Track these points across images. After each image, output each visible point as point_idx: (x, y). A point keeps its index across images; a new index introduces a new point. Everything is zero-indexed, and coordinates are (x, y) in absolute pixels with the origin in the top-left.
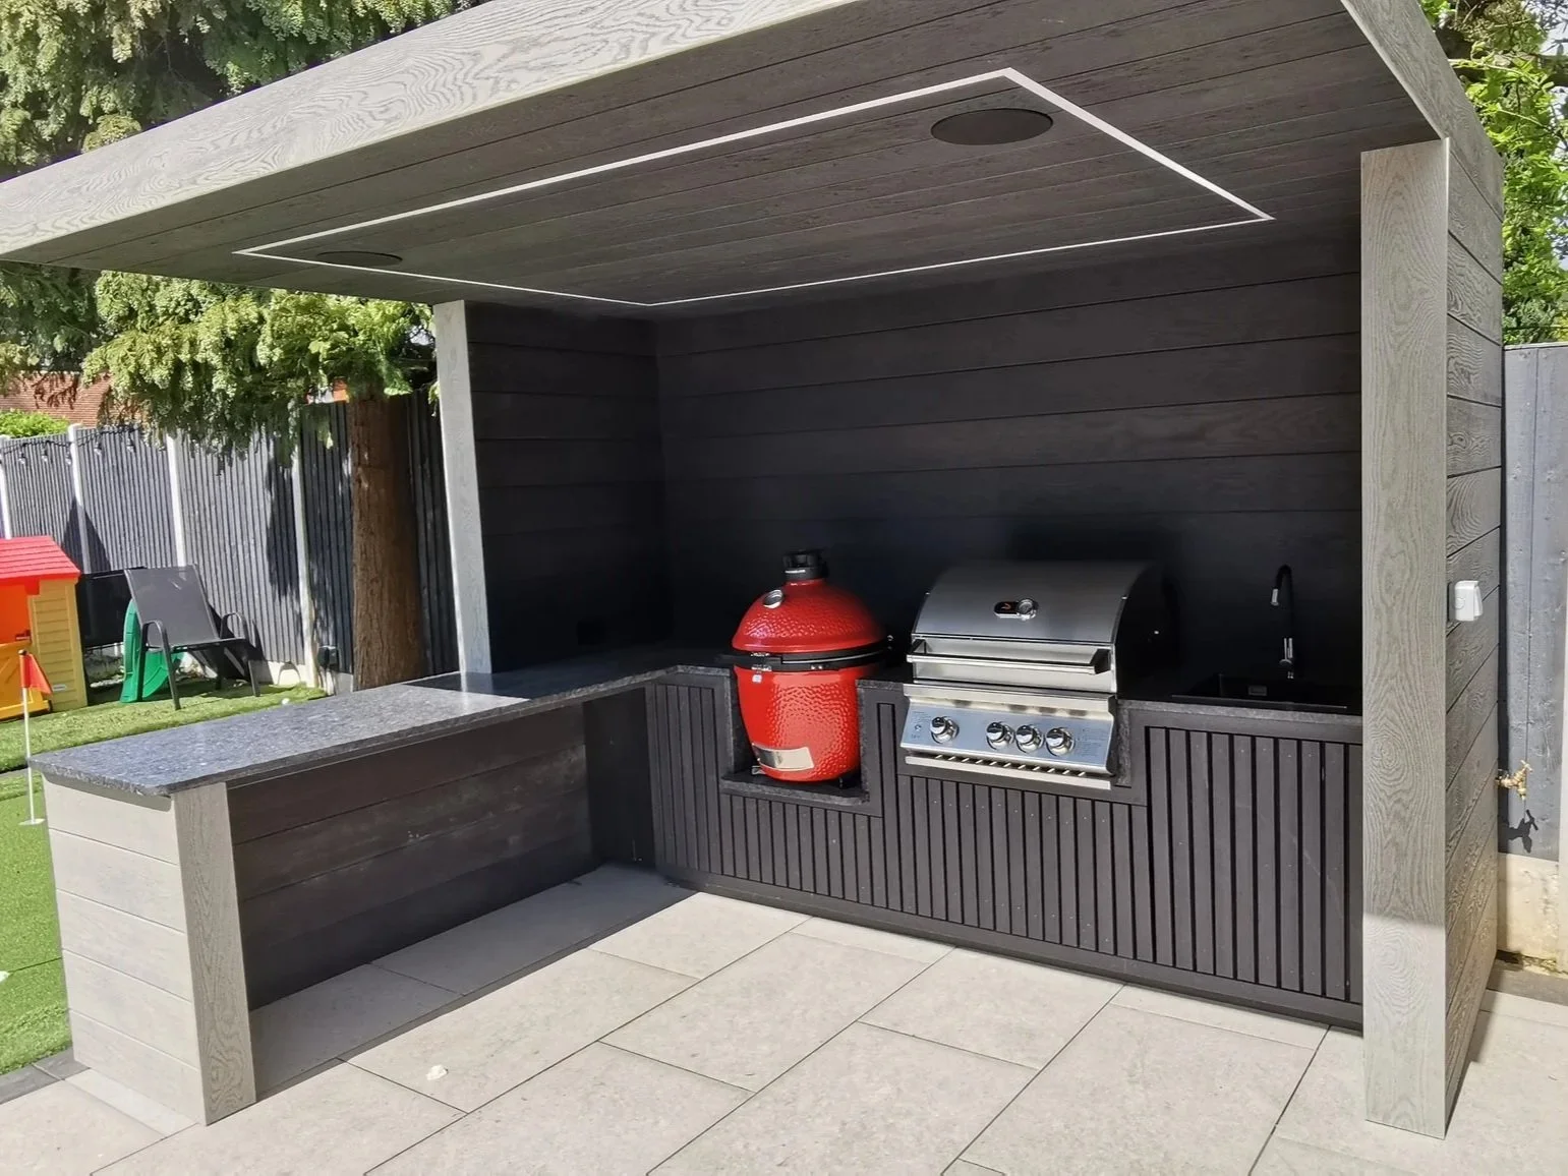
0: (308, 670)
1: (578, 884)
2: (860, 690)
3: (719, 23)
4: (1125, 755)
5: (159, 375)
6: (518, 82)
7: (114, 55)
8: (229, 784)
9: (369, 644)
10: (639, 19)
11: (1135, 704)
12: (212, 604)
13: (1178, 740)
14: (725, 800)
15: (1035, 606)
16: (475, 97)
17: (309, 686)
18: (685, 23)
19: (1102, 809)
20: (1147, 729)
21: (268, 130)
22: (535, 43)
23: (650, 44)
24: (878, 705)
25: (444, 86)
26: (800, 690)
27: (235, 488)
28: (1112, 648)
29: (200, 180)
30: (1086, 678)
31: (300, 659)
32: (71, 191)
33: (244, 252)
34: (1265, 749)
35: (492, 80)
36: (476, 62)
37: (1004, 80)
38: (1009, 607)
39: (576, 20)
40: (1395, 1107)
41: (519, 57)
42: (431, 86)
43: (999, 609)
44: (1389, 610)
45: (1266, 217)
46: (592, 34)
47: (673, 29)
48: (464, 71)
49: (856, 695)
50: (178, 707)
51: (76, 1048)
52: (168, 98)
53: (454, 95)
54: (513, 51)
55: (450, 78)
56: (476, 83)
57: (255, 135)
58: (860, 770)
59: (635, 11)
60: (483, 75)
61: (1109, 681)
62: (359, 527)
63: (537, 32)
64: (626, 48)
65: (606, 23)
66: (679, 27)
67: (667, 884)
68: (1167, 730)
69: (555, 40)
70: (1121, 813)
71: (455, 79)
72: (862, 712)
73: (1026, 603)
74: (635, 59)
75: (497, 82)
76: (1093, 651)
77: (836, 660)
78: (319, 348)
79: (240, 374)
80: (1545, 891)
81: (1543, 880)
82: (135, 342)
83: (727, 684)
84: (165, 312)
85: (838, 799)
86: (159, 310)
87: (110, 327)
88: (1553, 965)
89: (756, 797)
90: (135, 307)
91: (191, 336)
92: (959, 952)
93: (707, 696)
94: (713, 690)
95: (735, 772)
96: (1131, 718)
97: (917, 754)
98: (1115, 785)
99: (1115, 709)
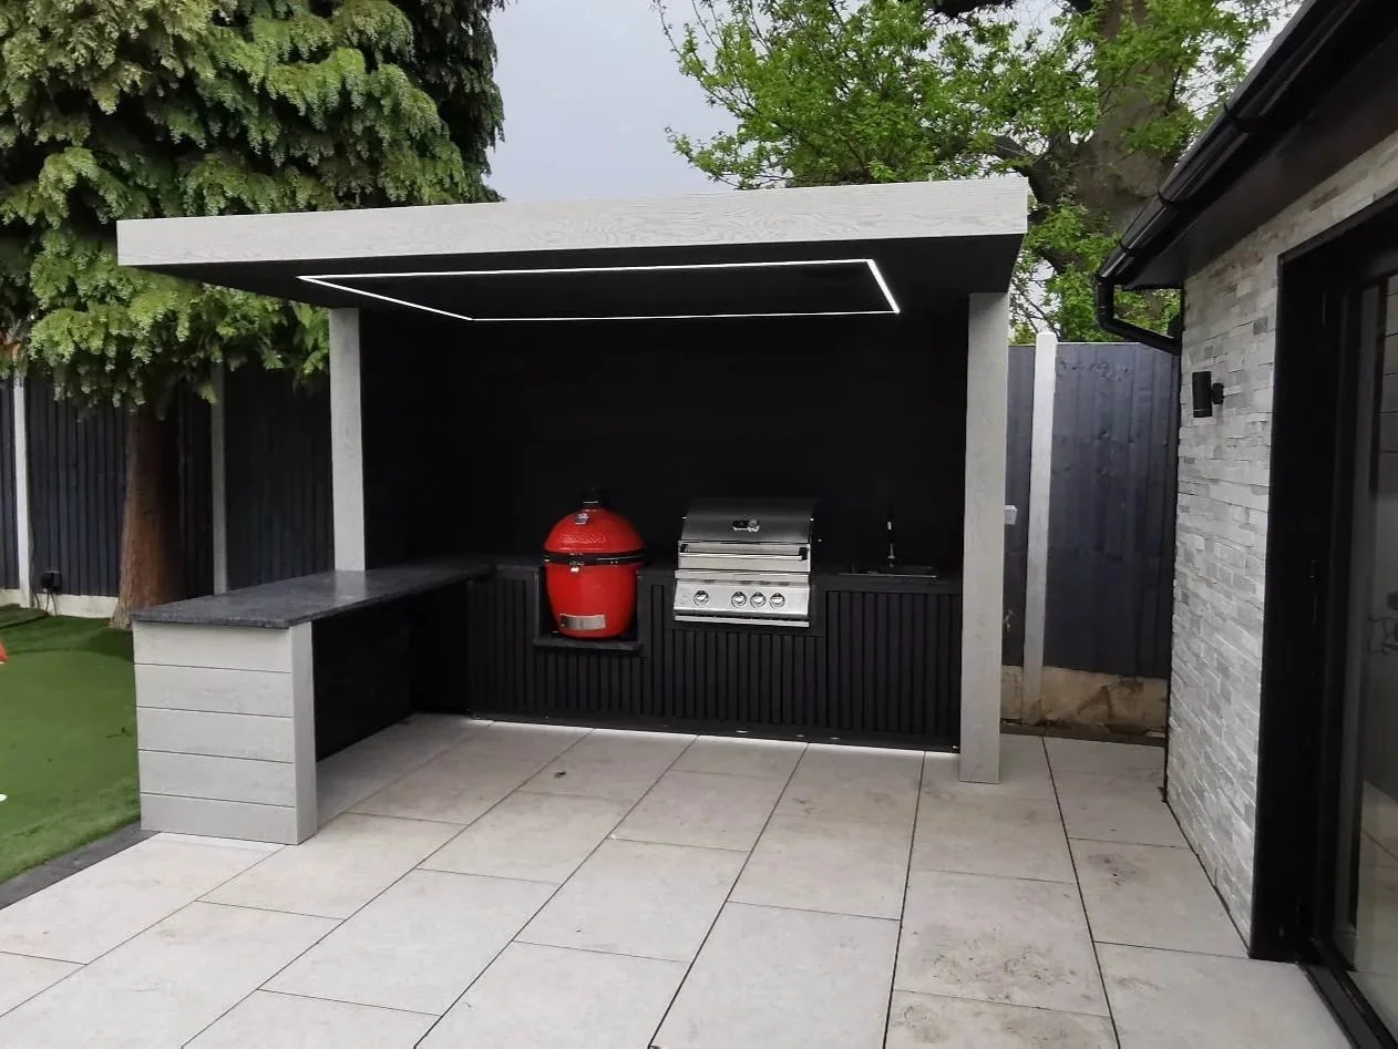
0: (23, 592)
2: (640, 577)
5: (94, 344)
8: (312, 623)
14: (530, 655)
15: (759, 523)
17: (23, 607)
19: (799, 641)
20: (827, 592)
24: (652, 586)
28: (809, 546)
30: (794, 563)
31: (11, 581)
33: (304, 277)
40: (975, 773)
43: (736, 524)
44: (979, 519)
45: (896, 310)
49: (637, 581)
51: (143, 819)
58: (636, 629)
61: (807, 565)
68: (839, 592)
70: (811, 641)
76: (797, 548)
77: (625, 559)
78: (225, 331)
79: (154, 347)
80: (1016, 682)
81: (1015, 675)
82: (73, 318)
83: (537, 577)
84: (85, 295)
85: (623, 646)
86: (81, 293)
87: (44, 303)
88: (1019, 722)
89: (557, 650)
90: (63, 289)
91: (119, 316)
92: (702, 737)
93: (519, 586)
94: (524, 582)
95: (540, 636)
96: (817, 586)
97: (683, 614)
98: (809, 625)
99: (810, 581)
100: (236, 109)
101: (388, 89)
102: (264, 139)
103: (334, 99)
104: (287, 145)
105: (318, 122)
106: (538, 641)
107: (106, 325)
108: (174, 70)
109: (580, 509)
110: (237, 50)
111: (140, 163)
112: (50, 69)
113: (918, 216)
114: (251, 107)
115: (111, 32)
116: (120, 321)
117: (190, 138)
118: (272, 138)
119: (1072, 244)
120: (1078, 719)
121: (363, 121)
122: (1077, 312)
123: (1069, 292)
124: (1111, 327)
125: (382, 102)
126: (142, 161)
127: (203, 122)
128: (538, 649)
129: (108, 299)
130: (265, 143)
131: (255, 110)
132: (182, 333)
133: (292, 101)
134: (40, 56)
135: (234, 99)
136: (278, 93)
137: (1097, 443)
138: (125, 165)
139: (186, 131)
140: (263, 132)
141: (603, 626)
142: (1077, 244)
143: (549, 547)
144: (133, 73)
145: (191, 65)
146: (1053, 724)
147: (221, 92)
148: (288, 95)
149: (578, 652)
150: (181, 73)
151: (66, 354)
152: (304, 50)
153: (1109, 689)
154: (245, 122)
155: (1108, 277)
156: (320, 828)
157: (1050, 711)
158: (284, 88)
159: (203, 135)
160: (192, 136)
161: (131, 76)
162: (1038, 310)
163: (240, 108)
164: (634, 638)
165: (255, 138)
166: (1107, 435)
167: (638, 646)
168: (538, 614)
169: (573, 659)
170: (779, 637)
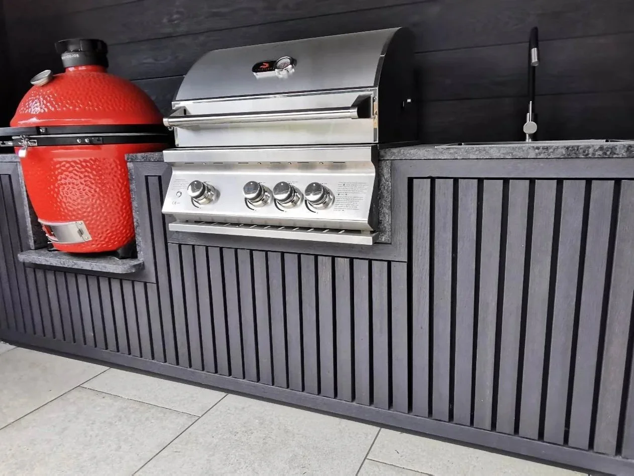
2: (130, 165)
4: (386, 210)
11: (398, 153)
13: (444, 189)
20: (411, 180)
24: (147, 177)
26: (68, 165)
28: (375, 93)
38: (267, 65)
43: (257, 68)
49: (126, 171)
58: (135, 242)
70: (379, 269)
72: (133, 186)
73: (284, 60)
92: (231, 396)
93: (5, 181)
94: (10, 176)
95: (36, 249)
96: (392, 170)
97: (188, 220)
98: (375, 242)
99: (377, 159)
164: (134, 255)
167: (135, 266)
168: (29, 219)
169: (71, 280)
170: (328, 261)
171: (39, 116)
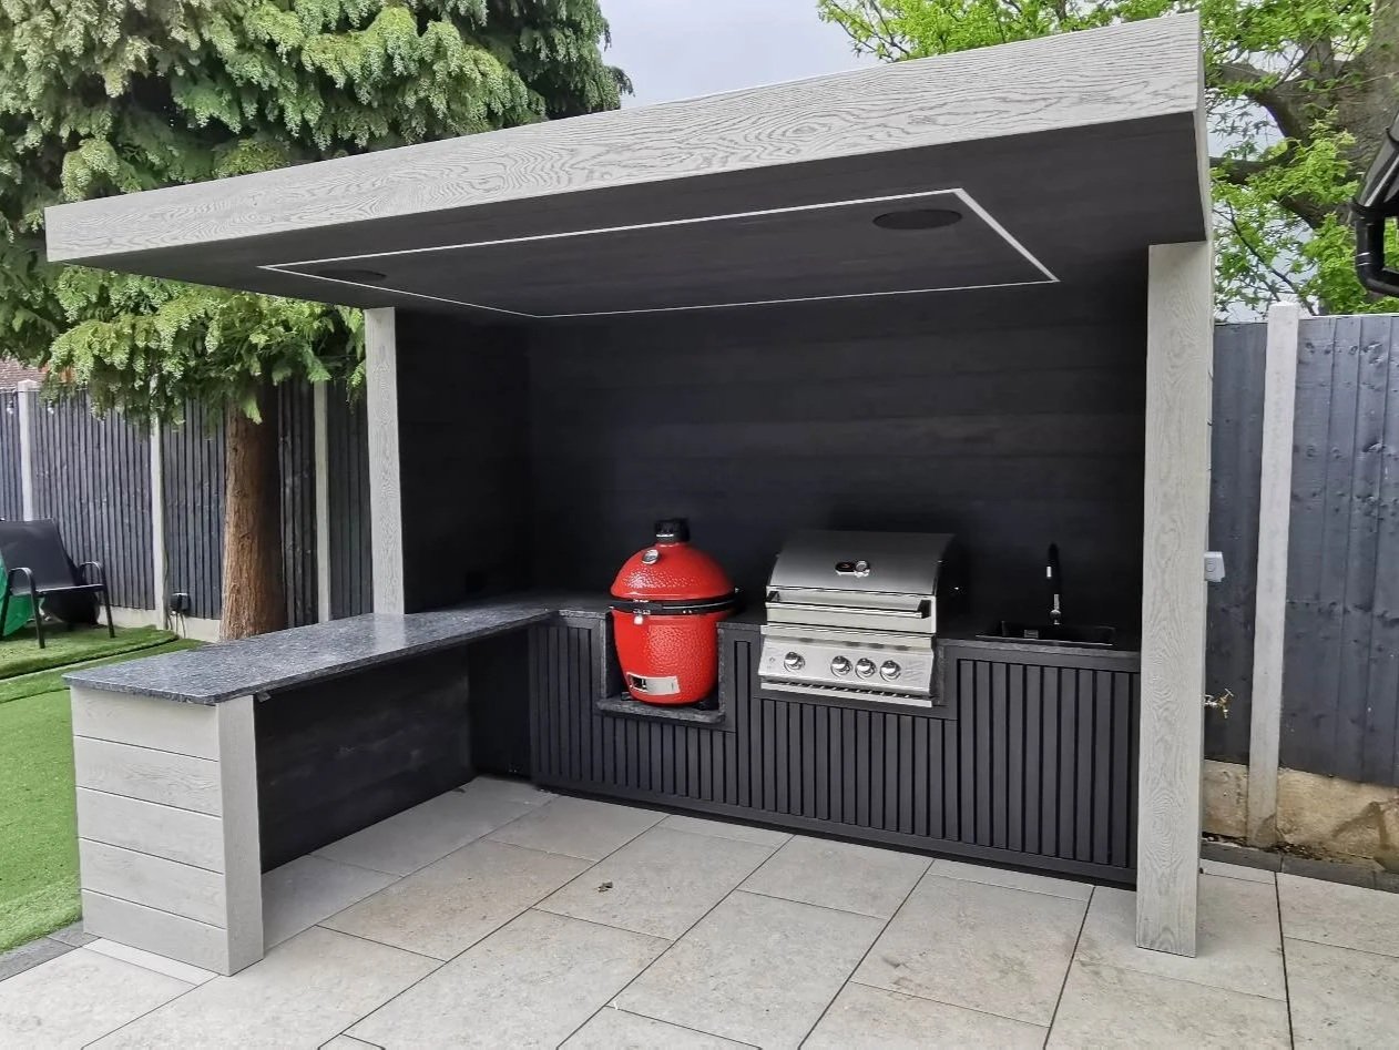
0: (159, 613)
1: (462, 791)
2: (720, 631)
3: (788, 152)
4: (942, 682)
5: (119, 358)
6: (611, 175)
7: (108, 92)
8: (255, 696)
9: (238, 591)
10: (720, 142)
11: (950, 642)
12: (70, 555)
13: (983, 670)
14: (597, 719)
15: (868, 567)
16: (570, 180)
17: (158, 628)
18: (759, 149)
19: (921, 724)
20: (958, 661)
21: (367, 186)
22: (628, 148)
23: (729, 159)
24: (736, 642)
25: (542, 170)
26: (673, 630)
27: (90, 452)
28: (933, 599)
29: (294, 218)
30: (914, 622)
31: (150, 602)
32: (154, 216)
33: (267, 267)
34: (1051, 676)
35: (586, 171)
36: (573, 156)
37: (953, 194)
38: (847, 566)
39: (666, 136)
40: (1160, 935)
41: (612, 157)
42: (529, 169)
43: (840, 567)
44: (1164, 572)
45: (1055, 279)
46: (680, 148)
47: (750, 152)
48: (562, 161)
49: (718, 635)
50: (43, 646)
51: (85, 922)
52: (135, 125)
53: (551, 178)
54: (608, 152)
55: (549, 165)
56: (571, 171)
57: (354, 189)
59: (717, 136)
60: (581, 166)
61: (931, 624)
62: (234, 489)
63: (629, 140)
64: (708, 161)
65: (691, 141)
66: (755, 151)
67: (539, 790)
68: (975, 662)
69: (647, 148)
70: (936, 726)
71: (553, 166)
72: (721, 649)
73: (862, 563)
74: (716, 168)
75: (592, 172)
76: (917, 601)
77: (702, 607)
78: (259, 339)
79: (186, 359)
80: (1239, 786)
81: (1238, 778)
82: (96, 331)
83: (603, 625)
84: (118, 305)
85: (700, 717)
86: (113, 303)
87: (72, 315)
88: (1243, 842)
89: (627, 717)
90: (94, 299)
91: (146, 326)
92: (799, 838)
93: (584, 635)
94: (590, 631)
95: (608, 697)
96: (945, 653)
97: (772, 681)
98: (934, 705)
99: (934, 646)
100: (270, 86)
101: (440, 50)
102: (303, 119)
103: (376, 66)
104: (335, 126)
105: (364, 96)
106: (604, 705)
107: (132, 337)
108: (186, 41)
109: (653, 543)
110: (266, 18)
111: (173, 156)
112: (58, 54)
113: (1004, 100)
114: (289, 85)
115: (114, 5)
116: (147, 332)
117: (222, 122)
118: (312, 118)
119: (1335, 190)
120: (1335, 845)
121: (416, 93)
122: (1339, 280)
123: (1328, 252)
124: (1379, 284)
125: (435, 67)
126: (175, 153)
127: (237, 103)
128: (606, 713)
129: (142, 309)
130: (305, 123)
131: (293, 87)
132: (211, 343)
133: (330, 73)
134: (46, 40)
135: (265, 74)
136: (313, 65)
137: (1362, 456)
138: (154, 158)
139: (216, 114)
140: (302, 112)
141: (677, 690)
142: (1340, 189)
143: (615, 591)
144: (138, 48)
145: (207, 36)
146: (1294, 849)
147: (248, 67)
148: (324, 66)
149: (650, 720)
150: (195, 45)
151: (85, 370)
152: (354, 16)
153: (1382, 807)
154: (281, 101)
155: (1372, 205)
156: (266, 953)
157: (1290, 831)
158: (319, 58)
159: (238, 118)
160: (225, 119)
161: (135, 52)
162: (1285, 280)
163: (275, 85)
164: (715, 707)
165: (293, 119)
166: (1378, 446)
167: (719, 717)
168: (605, 670)
169: (644, 728)
170: (895, 717)
171: (639, 590)
